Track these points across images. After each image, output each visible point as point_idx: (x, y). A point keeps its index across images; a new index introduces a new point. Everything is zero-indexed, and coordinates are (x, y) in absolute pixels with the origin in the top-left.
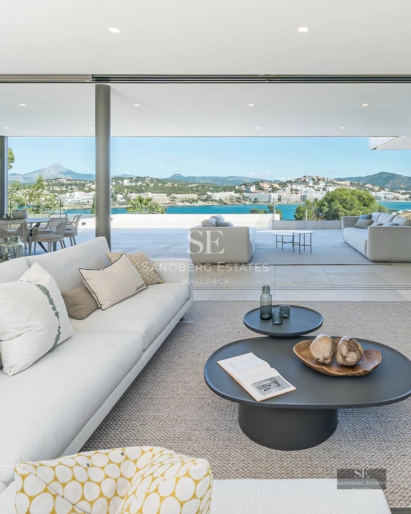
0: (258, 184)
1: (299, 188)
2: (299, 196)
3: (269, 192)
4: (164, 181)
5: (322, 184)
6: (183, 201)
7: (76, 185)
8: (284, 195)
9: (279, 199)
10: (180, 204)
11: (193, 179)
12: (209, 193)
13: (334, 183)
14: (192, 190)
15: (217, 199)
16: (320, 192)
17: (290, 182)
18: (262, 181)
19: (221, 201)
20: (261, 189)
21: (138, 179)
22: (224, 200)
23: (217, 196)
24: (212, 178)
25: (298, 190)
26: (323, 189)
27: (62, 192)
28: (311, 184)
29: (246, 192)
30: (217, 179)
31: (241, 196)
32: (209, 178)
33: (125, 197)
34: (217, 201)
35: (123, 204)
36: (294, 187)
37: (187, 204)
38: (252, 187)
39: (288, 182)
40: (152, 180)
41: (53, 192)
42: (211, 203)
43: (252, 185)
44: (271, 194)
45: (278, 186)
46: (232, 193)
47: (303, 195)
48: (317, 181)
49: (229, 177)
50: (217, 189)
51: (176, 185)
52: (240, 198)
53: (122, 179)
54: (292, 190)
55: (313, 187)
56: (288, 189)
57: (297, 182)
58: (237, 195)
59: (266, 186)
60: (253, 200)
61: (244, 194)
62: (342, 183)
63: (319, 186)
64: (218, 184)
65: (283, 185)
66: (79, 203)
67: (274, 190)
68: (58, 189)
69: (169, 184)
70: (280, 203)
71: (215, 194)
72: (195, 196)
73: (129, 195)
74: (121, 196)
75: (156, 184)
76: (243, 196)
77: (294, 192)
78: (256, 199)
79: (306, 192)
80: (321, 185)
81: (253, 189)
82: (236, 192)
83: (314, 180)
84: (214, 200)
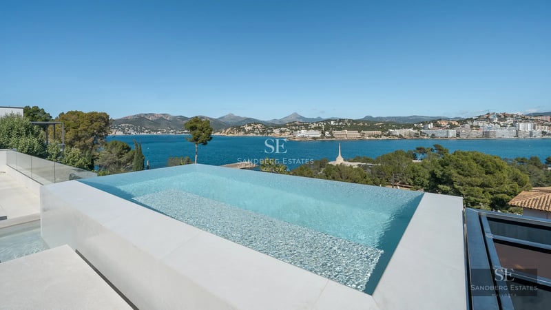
0: (436, 122)
1: (480, 124)
2: (480, 132)
3: (447, 128)
4: (357, 121)
5: (510, 121)
6: (369, 136)
7: (304, 125)
8: (463, 131)
9: (458, 135)
10: (367, 138)
11: (379, 119)
12: (391, 130)
13: (527, 119)
14: (377, 128)
15: (398, 134)
16: (507, 128)
17: (471, 119)
18: (440, 120)
19: (401, 136)
20: (439, 126)
21: (340, 120)
22: (403, 135)
23: (397, 132)
24: (395, 117)
25: (479, 127)
26: (512, 125)
27: (296, 130)
28: (496, 120)
29: (423, 128)
30: (400, 118)
31: (419, 132)
32: (393, 117)
33: (331, 133)
34: (397, 136)
35: (329, 137)
36: (475, 123)
37: (372, 138)
38: (429, 125)
39: (468, 119)
40: (349, 121)
41: (292, 129)
42: (392, 138)
43: (430, 123)
44: (449, 130)
45: (457, 123)
46: (411, 130)
47: (485, 130)
48: (502, 117)
49: (411, 117)
50: (399, 126)
51: (366, 124)
52: (418, 134)
53: (330, 120)
54: (472, 126)
55: (499, 124)
56: (467, 126)
57: (479, 119)
58: (416, 131)
59: (444, 123)
60: (430, 135)
61: (422, 130)
62: (539, 118)
63: (506, 122)
64: (401, 122)
65: (462, 122)
66: (303, 137)
67: (452, 127)
68: (294, 128)
69: (361, 124)
70: (458, 138)
71: (396, 130)
72: (379, 132)
73: (333, 132)
74: (328, 133)
75: (352, 124)
76: (421, 132)
77: (474, 128)
78: (433, 135)
79: (489, 128)
80: (508, 121)
81: (431, 126)
82: (414, 129)
83: (500, 116)
84: (395, 136)
